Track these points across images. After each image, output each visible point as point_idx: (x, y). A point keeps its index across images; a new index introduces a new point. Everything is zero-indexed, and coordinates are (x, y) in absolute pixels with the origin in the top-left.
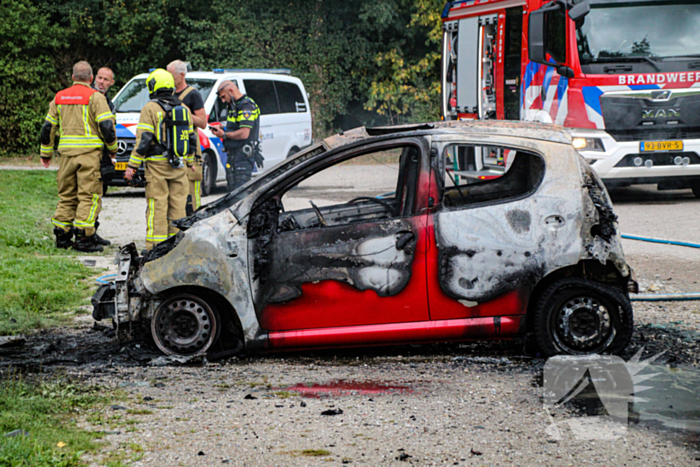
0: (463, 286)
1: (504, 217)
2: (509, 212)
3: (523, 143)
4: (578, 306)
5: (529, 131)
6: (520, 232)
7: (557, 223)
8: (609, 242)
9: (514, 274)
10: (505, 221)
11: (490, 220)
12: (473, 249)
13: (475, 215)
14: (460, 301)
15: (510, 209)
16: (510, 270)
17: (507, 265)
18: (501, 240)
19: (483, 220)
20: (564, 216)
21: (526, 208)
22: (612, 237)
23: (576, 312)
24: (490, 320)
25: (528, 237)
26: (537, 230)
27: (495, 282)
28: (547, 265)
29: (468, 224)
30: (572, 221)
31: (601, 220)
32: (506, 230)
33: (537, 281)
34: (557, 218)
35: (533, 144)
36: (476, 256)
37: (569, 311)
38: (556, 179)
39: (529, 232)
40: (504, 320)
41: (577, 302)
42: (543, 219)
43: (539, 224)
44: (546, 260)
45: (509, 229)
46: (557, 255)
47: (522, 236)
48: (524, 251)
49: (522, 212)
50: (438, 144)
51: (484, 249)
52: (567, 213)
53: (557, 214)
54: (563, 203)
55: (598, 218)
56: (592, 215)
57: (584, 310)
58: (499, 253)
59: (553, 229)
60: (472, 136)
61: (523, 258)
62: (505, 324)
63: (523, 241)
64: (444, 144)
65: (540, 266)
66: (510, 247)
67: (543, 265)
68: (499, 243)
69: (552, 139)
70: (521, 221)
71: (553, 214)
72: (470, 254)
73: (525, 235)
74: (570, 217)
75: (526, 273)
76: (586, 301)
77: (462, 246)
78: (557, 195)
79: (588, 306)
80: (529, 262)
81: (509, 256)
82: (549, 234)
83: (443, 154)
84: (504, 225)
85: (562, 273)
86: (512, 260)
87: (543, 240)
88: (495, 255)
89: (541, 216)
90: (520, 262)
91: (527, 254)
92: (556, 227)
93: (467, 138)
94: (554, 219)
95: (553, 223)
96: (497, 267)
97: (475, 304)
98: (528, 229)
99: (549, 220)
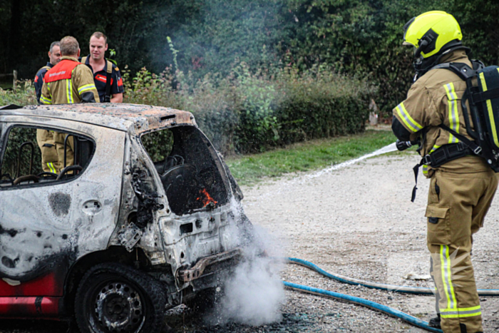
0: (6, 265)
1: (47, 199)
2: (52, 194)
3: (80, 127)
4: (111, 291)
5: (93, 116)
6: (59, 215)
7: (95, 209)
8: (144, 231)
9: (52, 256)
10: (47, 204)
11: (33, 201)
12: (15, 229)
13: (21, 196)
14: (4, 279)
15: (54, 192)
16: (48, 252)
17: (45, 247)
18: (41, 222)
19: (27, 201)
20: (102, 201)
21: (68, 192)
22: (148, 225)
23: (110, 297)
24: (32, 300)
25: (66, 220)
26: (75, 212)
27: (32, 265)
28: (79, 249)
29: (13, 204)
30: (108, 207)
31: (140, 207)
32: (47, 212)
33: (71, 264)
34: (97, 204)
35: (89, 129)
36: (17, 235)
37: (103, 296)
38: (101, 165)
39: (68, 216)
40: (45, 301)
41: (110, 288)
42: (82, 203)
43: (78, 208)
44: (79, 244)
45: (49, 211)
46: (88, 240)
47: (61, 219)
48: (62, 234)
49: (63, 195)
50: (4, 124)
51: (25, 229)
52: (105, 199)
53: (96, 199)
54: (102, 188)
55: (137, 205)
56: (131, 202)
57: (116, 295)
58: (39, 234)
59: (90, 214)
60: (35, 119)
61: (60, 240)
62: (46, 305)
63: (61, 224)
64: (9, 125)
65: (73, 249)
66: (49, 229)
67: (76, 248)
68: (39, 224)
69: (110, 126)
70: (61, 204)
71: (92, 199)
72: (13, 233)
73: (63, 217)
74: (107, 202)
75: (62, 255)
76: (119, 287)
77: (7, 226)
78: (99, 181)
79: (120, 292)
80: (66, 244)
81: (48, 238)
82: (86, 218)
83: (5, 134)
84: (46, 208)
85: (94, 257)
86: (50, 242)
87: (80, 224)
88: (35, 235)
89: (81, 200)
90: (58, 246)
91: (65, 237)
92: (94, 212)
93: (30, 120)
94: (93, 204)
95: (92, 207)
96: (38, 251)
97: (17, 283)
98: (67, 212)
99: (88, 204)
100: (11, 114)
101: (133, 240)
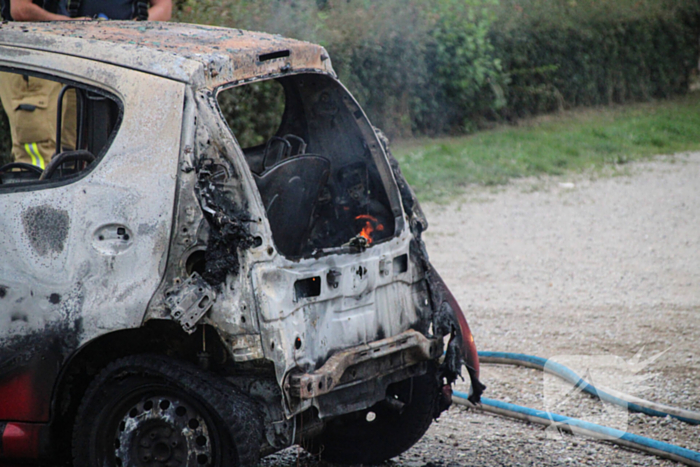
1: (19, 219)
2: (31, 209)
3: (91, 71)
4: (148, 414)
5: (119, 48)
6: (44, 253)
7: (119, 241)
8: (219, 291)
9: (27, 337)
10: (19, 228)
15: (35, 205)
16: (20, 329)
17: (14, 319)
18: (6, 267)
20: (133, 226)
21: (64, 206)
22: (229, 279)
23: (146, 427)
25: (58, 264)
26: (78, 248)
28: (85, 325)
30: (147, 238)
31: (212, 241)
32: (19, 246)
33: (66, 356)
34: (122, 231)
35: (110, 75)
37: (131, 423)
38: (133, 151)
39: (62, 255)
40: (12, 430)
41: (148, 407)
42: (93, 229)
43: (83, 240)
44: (83, 314)
45: (23, 243)
46: (103, 306)
47: (47, 260)
48: (49, 294)
49: (54, 212)
52: (140, 221)
53: (121, 221)
54: (135, 200)
55: (205, 237)
56: (194, 231)
57: (157, 423)
58: (2, 293)
59: (109, 252)
61: (46, 305)
62: (13, 440)
63: (47, 271)
65: (72, 325)
66: (23, 281)
67: (78, 323)
69: (155, 69)
70: (48, 229)
71: (113, 221)
73: (52, 259)
74: (144, 230)
75: (49, 336)
76: (165, 406)
78: (129, 184)
79: (167, 417)
80: (56, 314)
81: (20, 300)
82: (100, 261)
84: (17, 237)
85: (115, 342)
86: (23, 308)
87: (87, 272)
89: (90, 224)
90: (41, 316)
91: (55, 298)
92: (116, 248)
94: (115, 232)
95: (114, 239)
98: (61, 247)
99: (106, 233)
101: (196, 308)
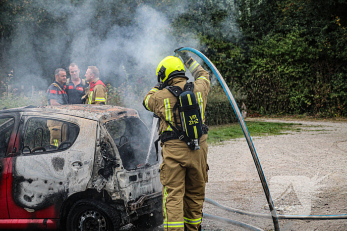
0: (26, 200)
1: (51, 161)
3: (70, 119)
4: (88, 216)
5: (78, 112)
6: (58, 170)
7: (79, 167)
8: (108, 180)
9: (53, 194)
10: (50, 163)
11: (43, 163)
12: (32, 179)
13: (35, 159)
14: (25, 208)
15: (55, 157)
16: (51, 192)
17: (49, 189)
18: (47, 175)
19: (39, 162)
20: (83, 162)
21: (63, 157)
22: (110, 176)
23: (87, 219)
24: (41, 221)
25: (62, 173)
26: (67, 169)
27: (41, 200)
28: (69, 191)
29: (31, 164)
30: (87, 165)
31: (105, 166)
32: (51, 168)
33: (64, 200)
34: (80, 164)
35: (76, 120)
36: (33, 182)
37: (83, 218)
38: (83, 141)
39: (63, 171)
40: (49, 221)
41: (87, 214)
42: (71, 163)
43: (69, 166)
44: (69, 187)
45: (52, 168)
46: (75, 185)
47: (59, 173)
48: (59, 182)
49: (60, 159)
50: (26, 117)
51: (37, 179)
52: (85, 161)
53: (79, 161)
54: (83, 155)
55: (103, 165)
56: (100, 163)
57: (91, 218)
58: (46, 182)
59: (76, 170)
60: (44, 114)
61: (58, 185)
62: (49, 224)
63: (59, 176)
64: (29, 117)
65: (66, 191)
66: (52, 178)
67: (68, 190)
68: (46, 176)
69: (88, 118)
70: (59, 164)
71: (77, 161)
72: (30, 181)
73: (60, 172)
74: (86, 163)
75: (59, 194)
76: (93, 213)
77: (26, 177)
78: (81, 150)
79: (93, 216)
80: (61, 188)
81: (51, 184)
82: (74, 172)
83: (27, 123)
84: (50, 166)
85: (78, 195)
86: (52, 186)
87: (70, 176)
88: (44, 182)
89: (70, 162)
90: (57, 189)
91: (61, 183)
92: (78, 168)
93: (41, 115)
94: (78, 164)
95: (77, 166)
96: (45, 192)
97: (33, 211)
98: (62, 169)
99: (75, 164)
100: (30, 111)
101: (101, 185)
